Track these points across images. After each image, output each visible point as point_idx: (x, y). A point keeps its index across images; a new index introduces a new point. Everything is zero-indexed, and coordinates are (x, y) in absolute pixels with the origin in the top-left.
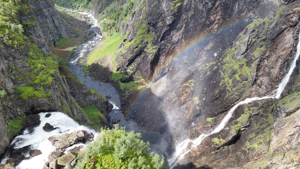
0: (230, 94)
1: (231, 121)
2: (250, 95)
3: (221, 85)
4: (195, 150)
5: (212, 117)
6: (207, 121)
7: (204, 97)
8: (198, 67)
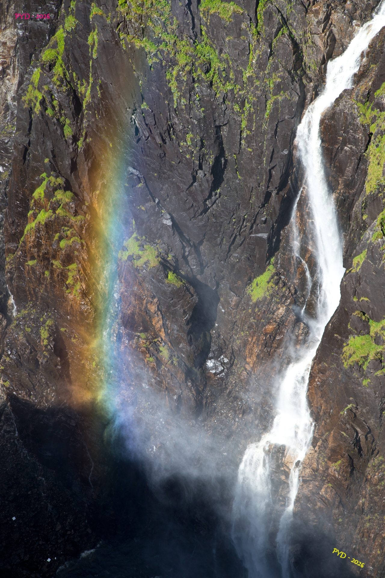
0: (247, 106)
1: (349, 218)
2: (334, 40)
3: (183, 100)
4: (315, 465)
5: (261, 271)
6: (257, 304)
7: (159, 215)
8: (18, 98)
